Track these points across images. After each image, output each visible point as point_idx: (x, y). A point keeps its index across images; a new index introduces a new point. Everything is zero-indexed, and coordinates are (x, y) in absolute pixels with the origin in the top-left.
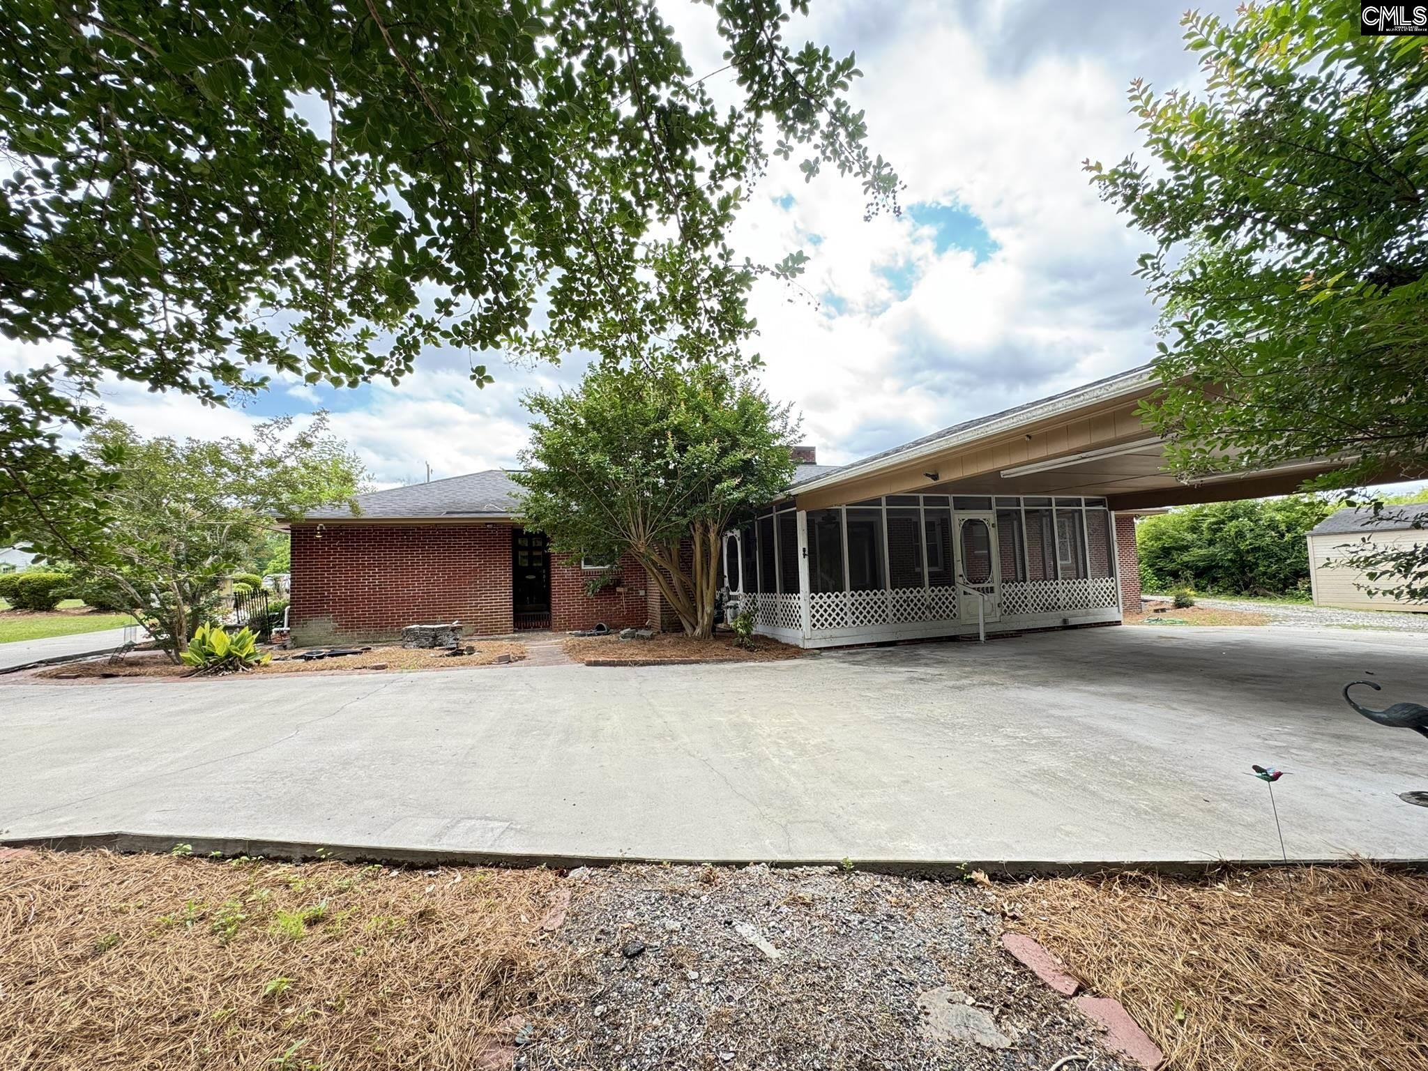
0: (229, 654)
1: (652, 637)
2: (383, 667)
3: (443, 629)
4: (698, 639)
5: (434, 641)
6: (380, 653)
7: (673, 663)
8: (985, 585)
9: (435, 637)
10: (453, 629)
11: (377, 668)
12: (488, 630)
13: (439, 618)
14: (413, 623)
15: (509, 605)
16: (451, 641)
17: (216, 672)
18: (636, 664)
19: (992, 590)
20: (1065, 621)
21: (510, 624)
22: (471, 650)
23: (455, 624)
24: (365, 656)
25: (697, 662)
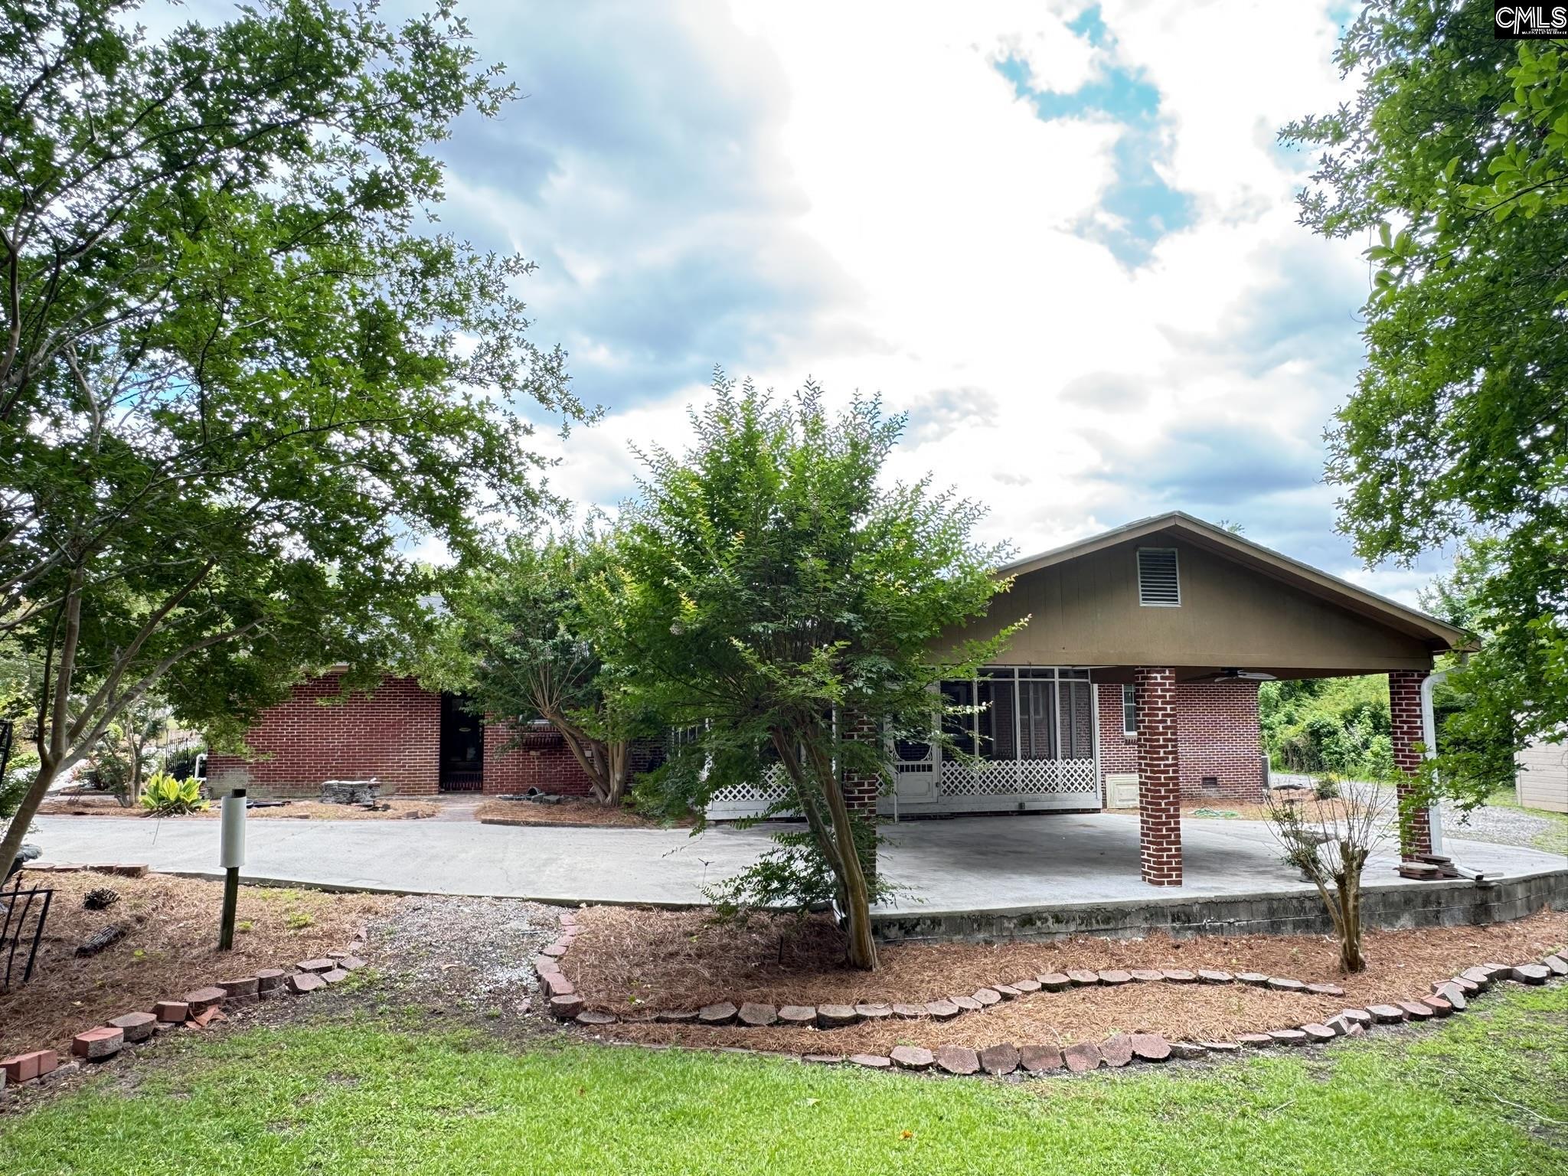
0: (178, 799)
1: (558, 802)
2: (306, 817)
3: (362, 786)
4: (605, 807)
5: (352, 797)
6: (300, 806)
7: (563, 826)
8: (922, 762)
9: (353, 794)
10: (370, 787)
11: (301, 817)
12: (410, 790)
13: (359, 774)
14: (331, 778)
15: (435, 763)
16: (368, 798)
17: (169, 814)
18: (528, 824)
19: (930, 768)
20: (1021, 805)
21: (435, 784)
22: (386, 807)
23: (373, 781)
24: (287, 808)
25: (587, 826)
